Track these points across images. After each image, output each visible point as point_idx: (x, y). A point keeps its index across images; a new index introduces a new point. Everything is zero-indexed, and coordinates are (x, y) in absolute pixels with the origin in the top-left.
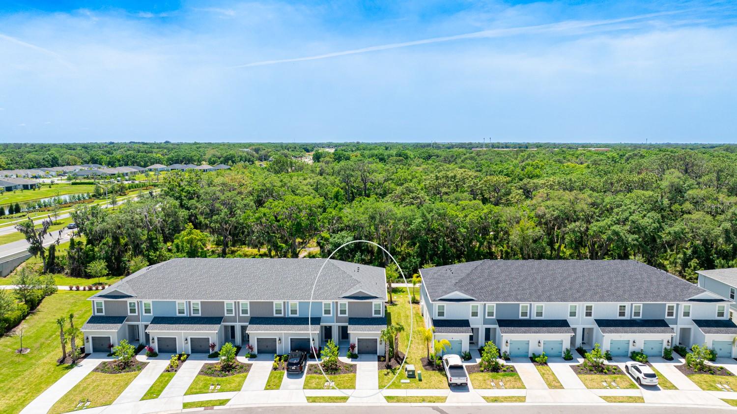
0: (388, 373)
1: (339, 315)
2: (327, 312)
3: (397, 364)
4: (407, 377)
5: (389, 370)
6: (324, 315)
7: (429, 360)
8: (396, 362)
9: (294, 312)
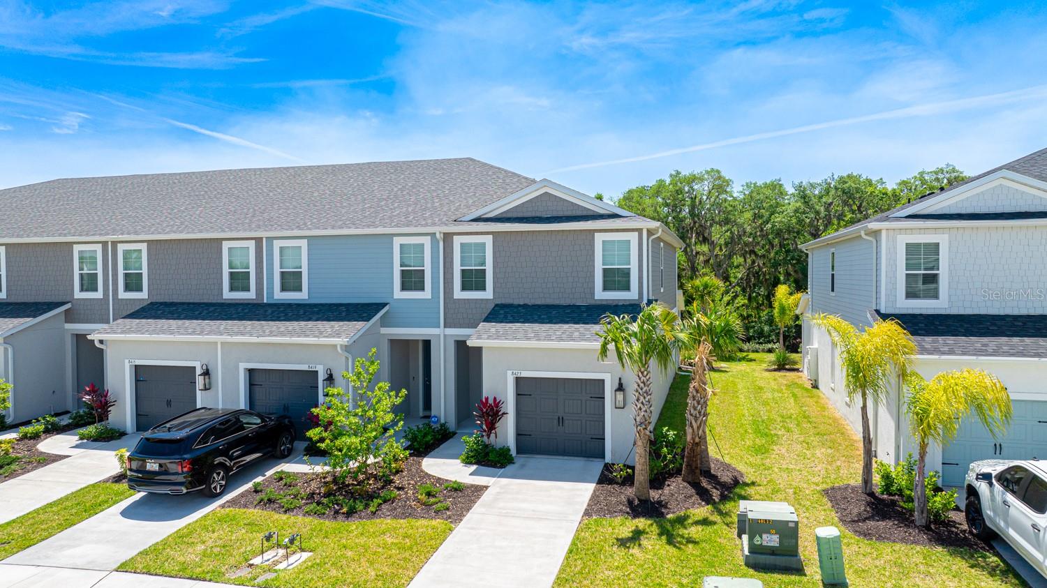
0: (637, 535)
1: (459, 294)
2: (412, 280)
3: (696, 498)
4: (748, 564)
5: (642, 523)
6: (398, 294)
7: (872, 494)
8: (692, 491)
9: (291, 280)
